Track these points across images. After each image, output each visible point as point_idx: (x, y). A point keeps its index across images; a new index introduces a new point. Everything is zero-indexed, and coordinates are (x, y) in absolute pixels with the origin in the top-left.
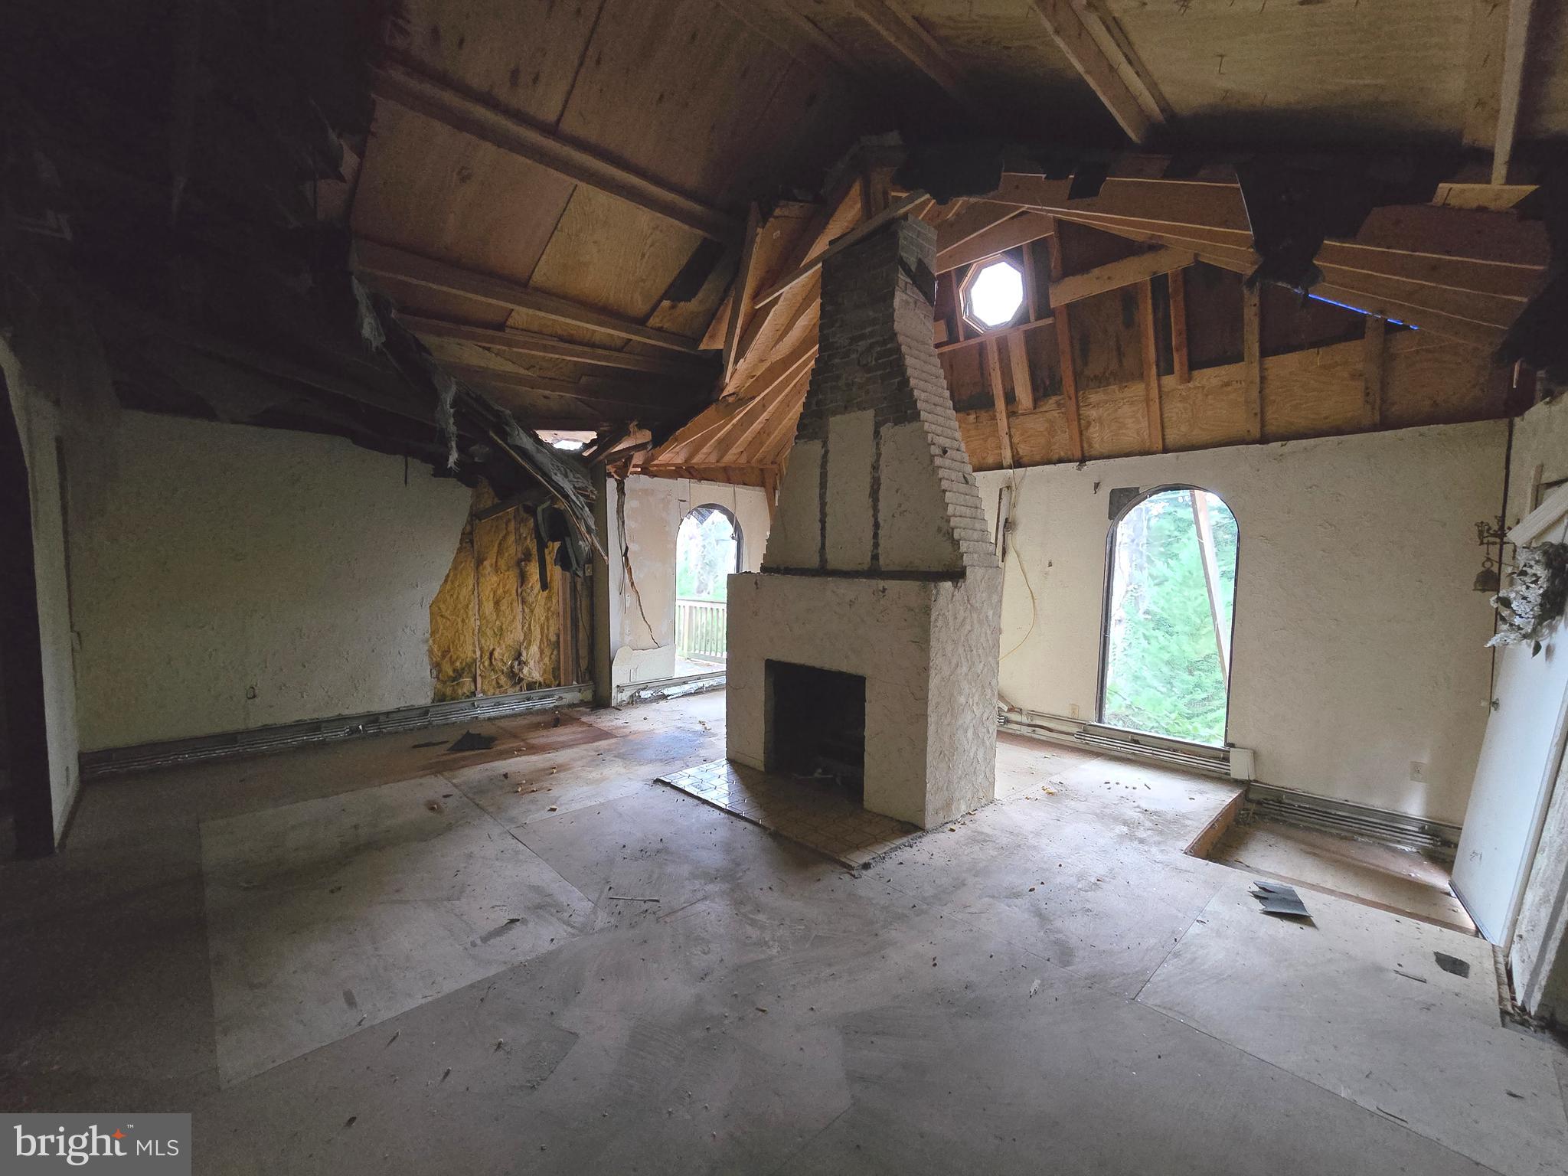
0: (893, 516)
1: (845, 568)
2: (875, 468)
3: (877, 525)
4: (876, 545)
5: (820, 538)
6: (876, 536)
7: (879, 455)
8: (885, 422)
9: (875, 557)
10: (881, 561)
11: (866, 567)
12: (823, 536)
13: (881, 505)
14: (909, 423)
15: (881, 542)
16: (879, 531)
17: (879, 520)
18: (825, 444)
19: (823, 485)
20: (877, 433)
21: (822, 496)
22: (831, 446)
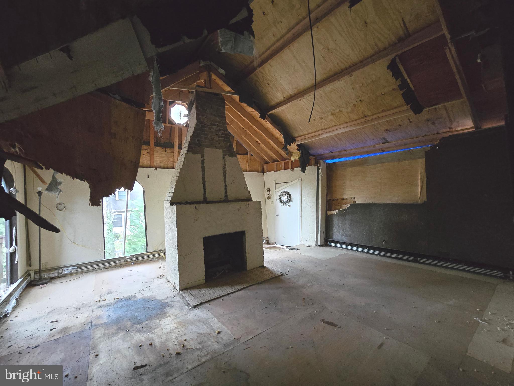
0: (231, 183)
1: (215, 200)
2: (224, 168)
3: (226, 186)
4: (226, 192)
5: (203, 190)
6: (226, 189)
7: (225, 164)
8: (226, 155)
9: (226, 196)
10: (228, 196)
11: (223, 199)
12: (204, 189)
13: (227, 180)
14: (234, 157)
15: (228, 191)
16: (227, 188)
17: (226, 184)
18: (203, 156)
19: (203, 170)
20: (224, 158)
21: (203, 175)
22: (205, 157)
